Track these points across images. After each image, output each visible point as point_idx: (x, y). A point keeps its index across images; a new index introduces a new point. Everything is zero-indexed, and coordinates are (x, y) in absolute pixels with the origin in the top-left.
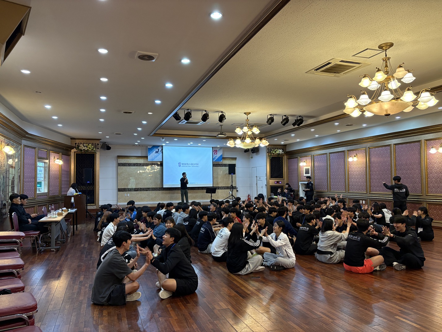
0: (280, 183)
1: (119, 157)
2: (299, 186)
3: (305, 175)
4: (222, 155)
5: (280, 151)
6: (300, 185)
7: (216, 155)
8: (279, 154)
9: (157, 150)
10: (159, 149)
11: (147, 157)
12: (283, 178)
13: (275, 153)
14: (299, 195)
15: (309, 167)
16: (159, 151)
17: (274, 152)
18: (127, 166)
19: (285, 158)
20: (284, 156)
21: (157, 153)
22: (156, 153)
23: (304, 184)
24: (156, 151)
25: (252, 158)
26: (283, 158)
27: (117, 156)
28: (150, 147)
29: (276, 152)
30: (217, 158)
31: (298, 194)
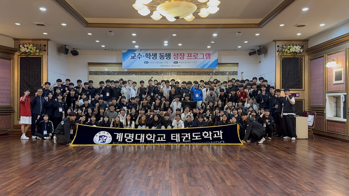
0: (297, 95)
1: (90, 64)
2: (326, 100)
3: (335, 82)
4: (217, 60)
5: (297, 49)
6: (327, 98)
7: (209, 60)
8: (295, 52)
9: (134, 55)
10: (135, 54)
11: (121, 64)
12: (302, 88)
13: (288, 52)
14: (325, 113)
15: (342, 70)
16: (135, 57)
17: (286, 50)
18: (99, 75)
19: (306, 58)
20: (304, 56)
21: (134, 58)
22: (132, 58)
23: (334, 96)
24: (132, 56)
25: (260, 62)
26: (302, 59)
27: (88, 63)
28: (125, 52)
29: (289, 50)
30: (210, 64)
31: (323, 113)
